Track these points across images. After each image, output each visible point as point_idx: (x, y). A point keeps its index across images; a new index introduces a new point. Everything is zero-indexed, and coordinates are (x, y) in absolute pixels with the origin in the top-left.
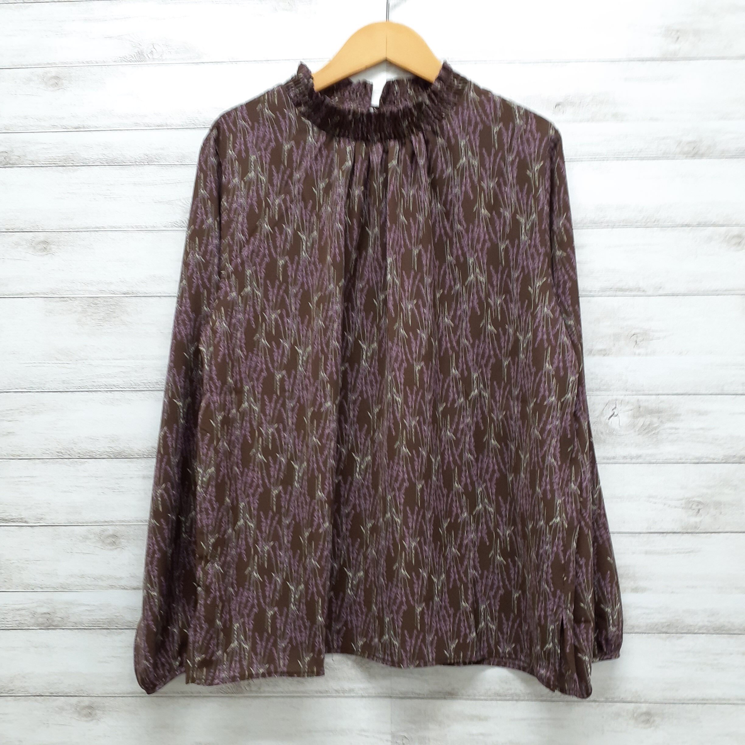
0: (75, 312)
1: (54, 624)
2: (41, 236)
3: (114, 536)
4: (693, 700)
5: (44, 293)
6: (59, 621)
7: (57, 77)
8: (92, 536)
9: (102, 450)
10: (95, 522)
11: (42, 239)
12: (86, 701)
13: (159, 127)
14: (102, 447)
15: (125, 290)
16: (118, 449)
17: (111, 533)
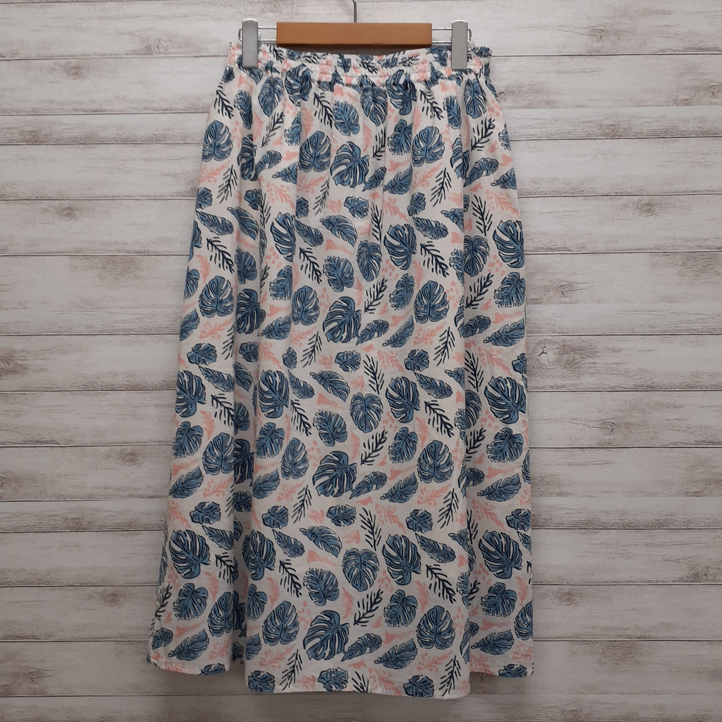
0: (97, 267)
1: (82, 527)
2: (66, 204)
3: (133, 454)
4: (606, 582)
5: (70, 252)
6: (87, 525)
7: (77, 67)
8: (114, 455)
9: (121, 383)
10: (117, 443)
11: (67, 206)
12: (111, 590)
13: (165, 111)
14: (121, 380)
15: (138, 249)
16: (135, 382)
17: (130, 451)
